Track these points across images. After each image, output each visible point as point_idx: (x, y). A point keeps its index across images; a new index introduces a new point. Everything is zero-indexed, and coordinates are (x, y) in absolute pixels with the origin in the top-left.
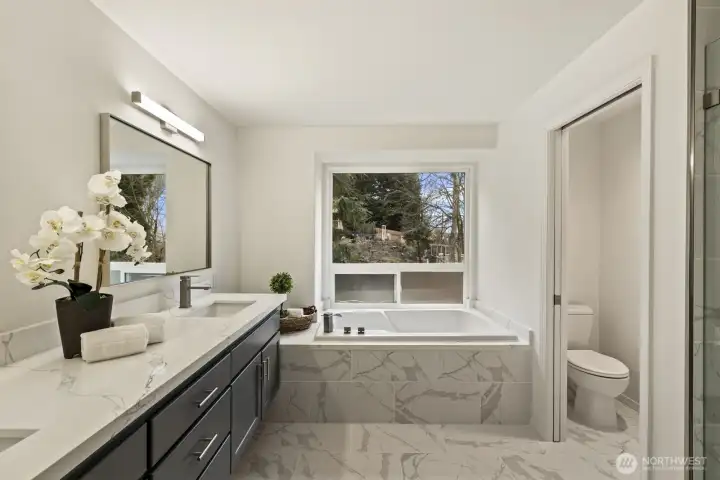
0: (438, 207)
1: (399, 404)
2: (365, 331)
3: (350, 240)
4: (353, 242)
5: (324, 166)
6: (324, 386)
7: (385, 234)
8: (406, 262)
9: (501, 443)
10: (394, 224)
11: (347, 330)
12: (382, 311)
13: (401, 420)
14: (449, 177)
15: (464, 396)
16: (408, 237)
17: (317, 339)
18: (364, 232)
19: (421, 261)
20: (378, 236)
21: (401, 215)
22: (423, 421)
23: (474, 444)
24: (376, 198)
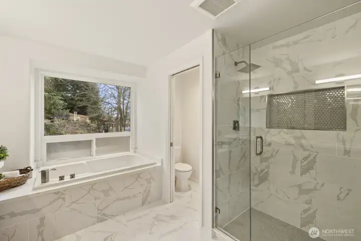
0: (109, 103)
1: (100, 212)
2: (75, 176)
3: (49, 121)
4: (52, 122)
5: (36, 70)
6: (42, 219)
7: (76, 117)
8: (90, 133)
9: (152, 211)
10: (82, 111)
11: (62, 178)
12: (84, 162)
13: (101, 220)
14: (115, 88)
15: (134, 196)
16: (92, 119)
17: (34, 189)
18: (60, 116)
19: (100, 132)
20: (71, 118)
21: (87, 106)
22: (113, 216)
23: (140, 217)
24: (70, 95)
